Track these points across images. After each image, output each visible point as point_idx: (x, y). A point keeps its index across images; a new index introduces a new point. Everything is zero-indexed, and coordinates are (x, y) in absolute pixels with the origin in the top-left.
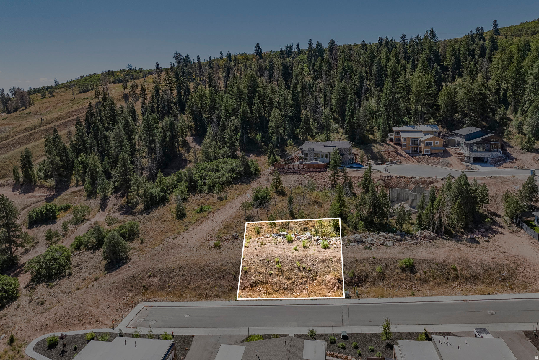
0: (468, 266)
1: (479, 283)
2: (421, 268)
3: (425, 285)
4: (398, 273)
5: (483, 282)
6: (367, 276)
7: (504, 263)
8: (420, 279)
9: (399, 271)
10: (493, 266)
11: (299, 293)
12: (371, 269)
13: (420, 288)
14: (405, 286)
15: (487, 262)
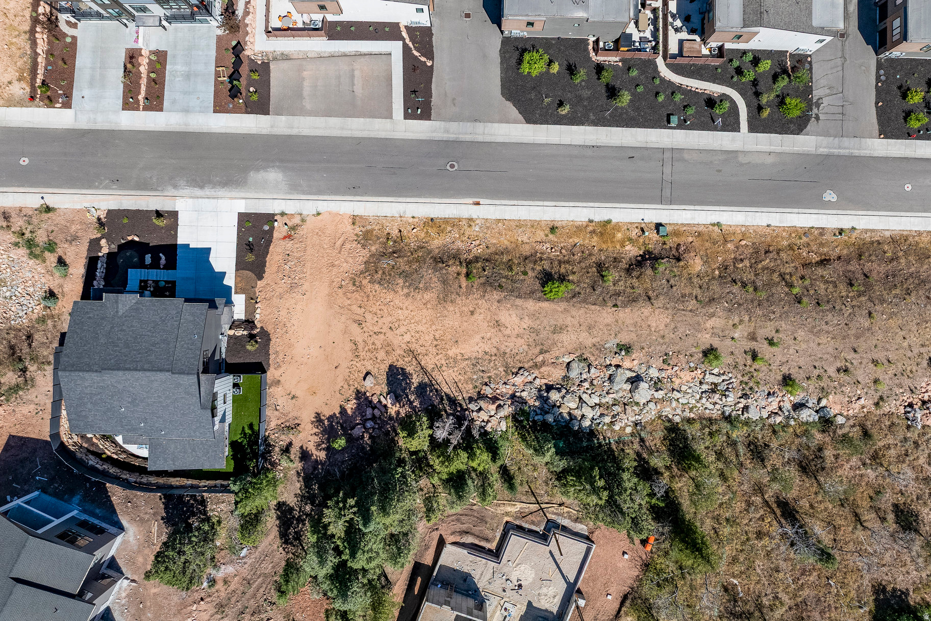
0: (444, 282)
1: (437, 251)
2: (531, 280)
3: (528, 254)
4: (574, 273)
5: (430, 252)
6: (629, 271)
7: (377, 286)
8: (535, 262)
9: (571, 278)
10: (401, 281)
11: (742, 246)
12: (621, 283)
13: (537, 248)
14: (563, 251)
15: (406, 291)
